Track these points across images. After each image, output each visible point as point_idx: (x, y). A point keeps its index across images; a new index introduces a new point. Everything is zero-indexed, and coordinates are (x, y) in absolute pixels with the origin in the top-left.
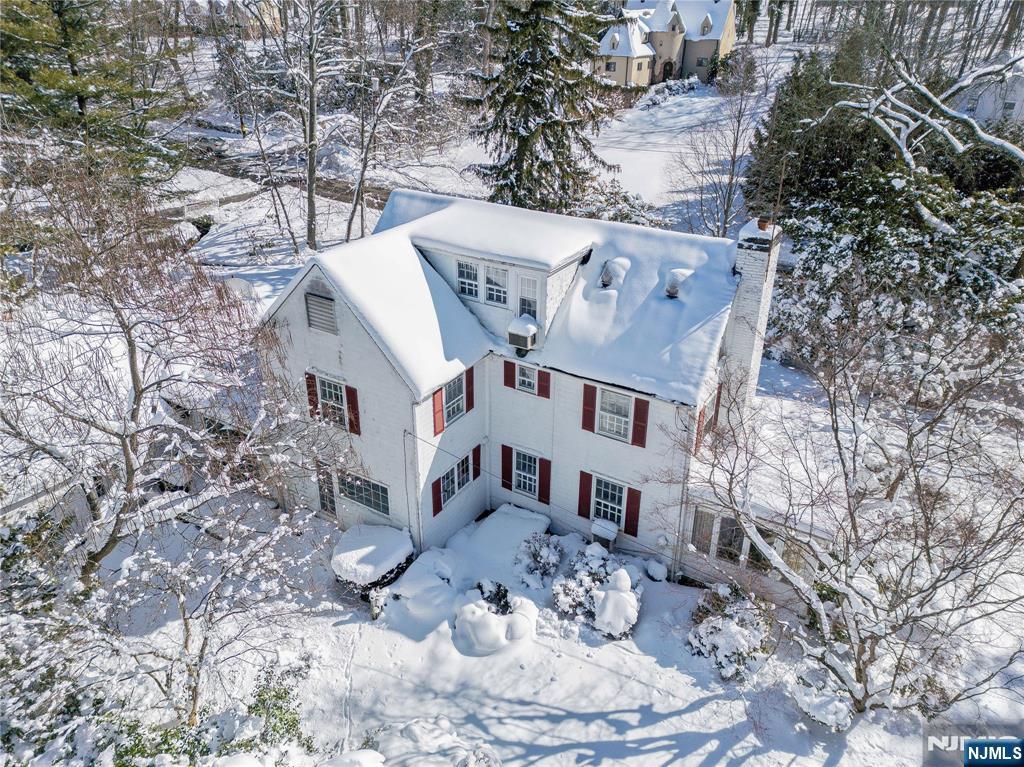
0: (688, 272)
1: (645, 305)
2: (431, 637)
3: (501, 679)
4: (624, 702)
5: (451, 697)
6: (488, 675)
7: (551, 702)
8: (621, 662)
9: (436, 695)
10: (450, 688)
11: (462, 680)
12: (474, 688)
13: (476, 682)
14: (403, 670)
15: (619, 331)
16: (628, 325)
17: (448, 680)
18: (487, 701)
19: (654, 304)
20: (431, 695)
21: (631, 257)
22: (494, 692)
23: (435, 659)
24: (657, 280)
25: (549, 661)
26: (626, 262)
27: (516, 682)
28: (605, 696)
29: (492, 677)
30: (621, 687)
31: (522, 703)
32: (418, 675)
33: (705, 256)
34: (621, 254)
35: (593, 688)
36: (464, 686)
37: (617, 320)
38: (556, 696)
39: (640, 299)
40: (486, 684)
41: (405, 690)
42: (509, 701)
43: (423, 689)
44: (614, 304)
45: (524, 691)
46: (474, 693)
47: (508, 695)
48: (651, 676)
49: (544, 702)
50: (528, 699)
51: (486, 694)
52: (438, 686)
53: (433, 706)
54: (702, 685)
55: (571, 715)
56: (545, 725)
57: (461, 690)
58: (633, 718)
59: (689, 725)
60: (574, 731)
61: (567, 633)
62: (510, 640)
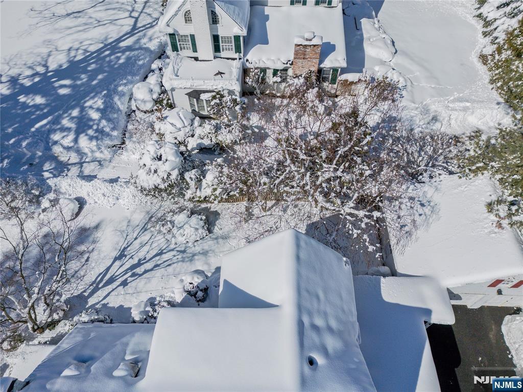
3: (180, 268)
4: (133, 284)
5: (194, 255)
6: (185, 268)
7: (160, 270)
8: (137, 297)
9: (199, 253)
10: (196, 257)
11: (193, 261)
12: (188, 261)
13: (188, 264)
16: (118, 342)
17: (198, 260)
18: (181, 259)
20: (201, 252)
22: (180, 264)
23: (207, 263)
25: (165, 284)
27: (174, 270)
28: (140, 283)
29: (184, 268)
30: (136, 288)
31: (169, 265)
32: (209, 256)
35: (146, 283)
38: (158, 273)
40: (184, 264)
41: (210, 250)
42: (174, 263)
45: (170, 269)
46: (187, 259)
47: (175, 265)
48: (125, 299)
49: (162, 269)
50: (168, 267)
51: (183, 262)
52: (200, 256)
53: (198, 249)
54: (105, 305)
55: (152, 270)
56: (159, 262)
57: (192, 258)
58: (130, 279)
59: (110, 287)
60: (148, 266)
61: (161, 296)
62: (182, 281)
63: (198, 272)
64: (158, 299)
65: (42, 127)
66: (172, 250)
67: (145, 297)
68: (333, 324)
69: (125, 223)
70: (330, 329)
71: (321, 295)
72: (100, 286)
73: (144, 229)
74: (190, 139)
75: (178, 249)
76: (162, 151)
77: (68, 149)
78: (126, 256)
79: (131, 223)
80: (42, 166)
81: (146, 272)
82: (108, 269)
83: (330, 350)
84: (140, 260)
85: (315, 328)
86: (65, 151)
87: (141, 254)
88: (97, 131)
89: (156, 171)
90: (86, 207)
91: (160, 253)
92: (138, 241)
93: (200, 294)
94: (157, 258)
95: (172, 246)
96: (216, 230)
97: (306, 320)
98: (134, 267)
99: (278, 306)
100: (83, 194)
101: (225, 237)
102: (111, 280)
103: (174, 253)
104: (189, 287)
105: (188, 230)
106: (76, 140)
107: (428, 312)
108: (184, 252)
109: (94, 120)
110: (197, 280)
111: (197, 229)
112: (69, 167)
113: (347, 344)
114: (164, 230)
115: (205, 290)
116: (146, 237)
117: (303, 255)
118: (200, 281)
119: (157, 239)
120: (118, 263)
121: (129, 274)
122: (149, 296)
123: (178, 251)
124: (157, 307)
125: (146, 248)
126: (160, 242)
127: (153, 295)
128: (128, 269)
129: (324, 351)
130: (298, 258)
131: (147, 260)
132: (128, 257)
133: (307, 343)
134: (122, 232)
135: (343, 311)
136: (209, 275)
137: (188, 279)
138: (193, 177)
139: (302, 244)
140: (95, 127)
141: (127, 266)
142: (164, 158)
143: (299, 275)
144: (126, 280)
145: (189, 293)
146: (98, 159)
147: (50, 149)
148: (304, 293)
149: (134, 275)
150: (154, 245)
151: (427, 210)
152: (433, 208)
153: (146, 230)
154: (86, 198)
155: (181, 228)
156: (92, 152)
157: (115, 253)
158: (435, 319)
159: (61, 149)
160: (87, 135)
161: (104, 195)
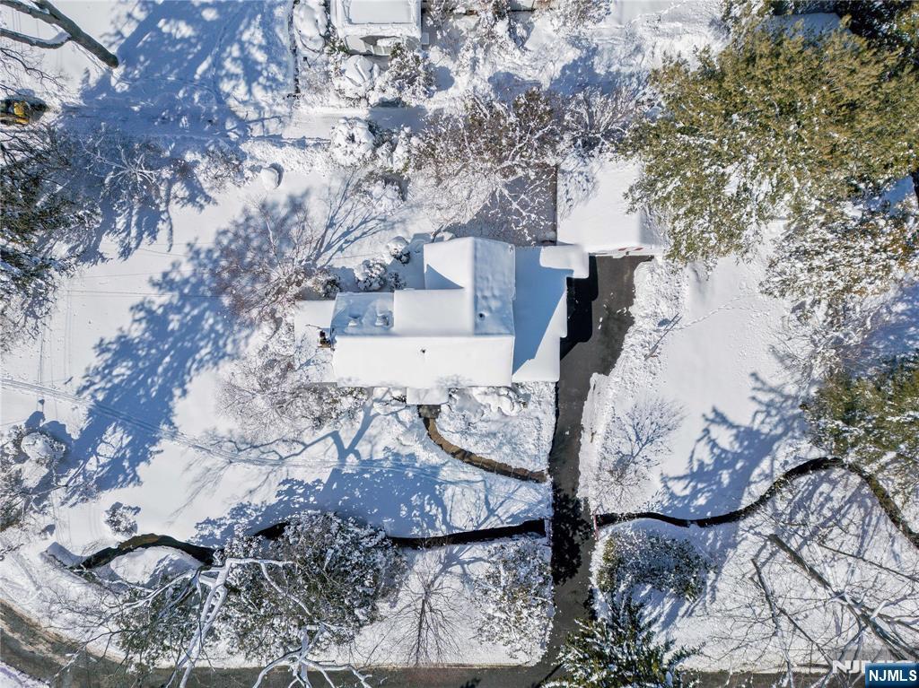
0: (350, 324)
1: (364, 312)
2: (412, 237)
3: (384, 236)
4: (349, 249)
5: (394, 223)
6: (388, 235)
7: (367, 237)
8: (355, 260)
9: (398, 221)
10: (396, 225)
12: (389, 229)
13: (390, 231)
14: (412, 224)
15: (373, 304)
17: (398, 227)
18: (384, 227)
19: (361, 314)
21: (376, 326)
22: (383, 231)
23: (406, 230)
24: (363, 321)
25: (374, 249)
26: (377, 324)
27: (380, 238)
28: (354, 248)
30: (351, 253)
31: (375, 233)
32: (407, 224)
33: (345, 331)
34: (381, 326)
35: (359, 248)
36: (393, 228)
37: (375, 307)
38: (367, 240)
39: (367, 314)
40: (387, 232)
41: (407, 218)
42: (378, 231)
43: (403, 221)
44: (378, 312)
45: (376, 236)
46: (388, 227)
47: (379, 233)
48: (345, 261)
49: (369, 236)
50: (374, 235)
51: (385, 229)
52: (399, 225)
53: (396, 218)
54: (331, 266)
55: (360, 237)
56: (365, 230)
57: (392, 226)
58: (344, 246)
59: (330, 252)
60: (357, 233)
61: (373, 259)
62: (388, 247)
63: (399, 239)
64: (371, 261)
65: (205, 72)
66: (374, 219)
67: (360, 260)
68: (497, 293)
69: (326, 191)
70: (494, 296)
71: (490, 277)
72: (322, 250)
73: (345, 198)
74: (371, 92)
75: (379, 218)
76: (354, 131)
77: (244, 103)
78: (335, 224)
79: (332, 191)
80: (224, 124)
81: (356, 239)
82: (323, 236)
83: (493, 308)
84: (348, 228)
85: (485, 298)
86: (242, 105)
87: (348, 222)
88: (268, 78)
89: (352, 152)
90: (285, 174)
91: (365, 222)
92: (343, 209)
93: (404, 258)
94: (363, 226)
95: (374, 215)
96: (409, 197)
97: (479, 294)
98: (345, 235)
99: (462, 288)
100: (278, 160)
101: (419, 206)
102: (329, 246)
103: (377, 221)
104: (394, 252)
105: (385, 201)
106: (250, 91)
107: (572, 271)
108: (384, 220)
109: (261, 64)
110: (401, 247)
111: (393, 200)
112: (251, 125)
113: (504, 303)
114: (364, 200)
115: (408, 255)
116: (348, 206)
117: (478, 255)
118: (403, 247)
119: (358, 207)
120: (330, 231)
121: (343, 241)
122: (364, 259)
123: (379, 220)
124: (373, 269)
125: (351, 217)
126: (361, 211)
127: (367, 258)
128: (340, 237)
129: (490, 309)
130: (475, 257)
131: (355, 227)
132: (338, 225)
133: (479, 306)
134: (326, 201)
135: (505, 283)
136: (409, 241)
137: (393, 246)
138: (385, 152)
139: (479, 246)
140: (265, 74)
141: (339, 233)
142: (356, 139)
143: (475, 269)
144: (341, 246)
145: (395, 256)
146: (277, 115)
147: (225, 103)
148: (479, 280)
149: (346, 242)
150: (357, 214)
151: (590, 186)
152: (594, 184)
153: (346, 199)
154: (282, 165)
155: (379, 199)
156: (270, 106)
157: (325, 222)
158: (575, 276)
159: (236, 103)
160: (259, 84)
161: (299, 163)
